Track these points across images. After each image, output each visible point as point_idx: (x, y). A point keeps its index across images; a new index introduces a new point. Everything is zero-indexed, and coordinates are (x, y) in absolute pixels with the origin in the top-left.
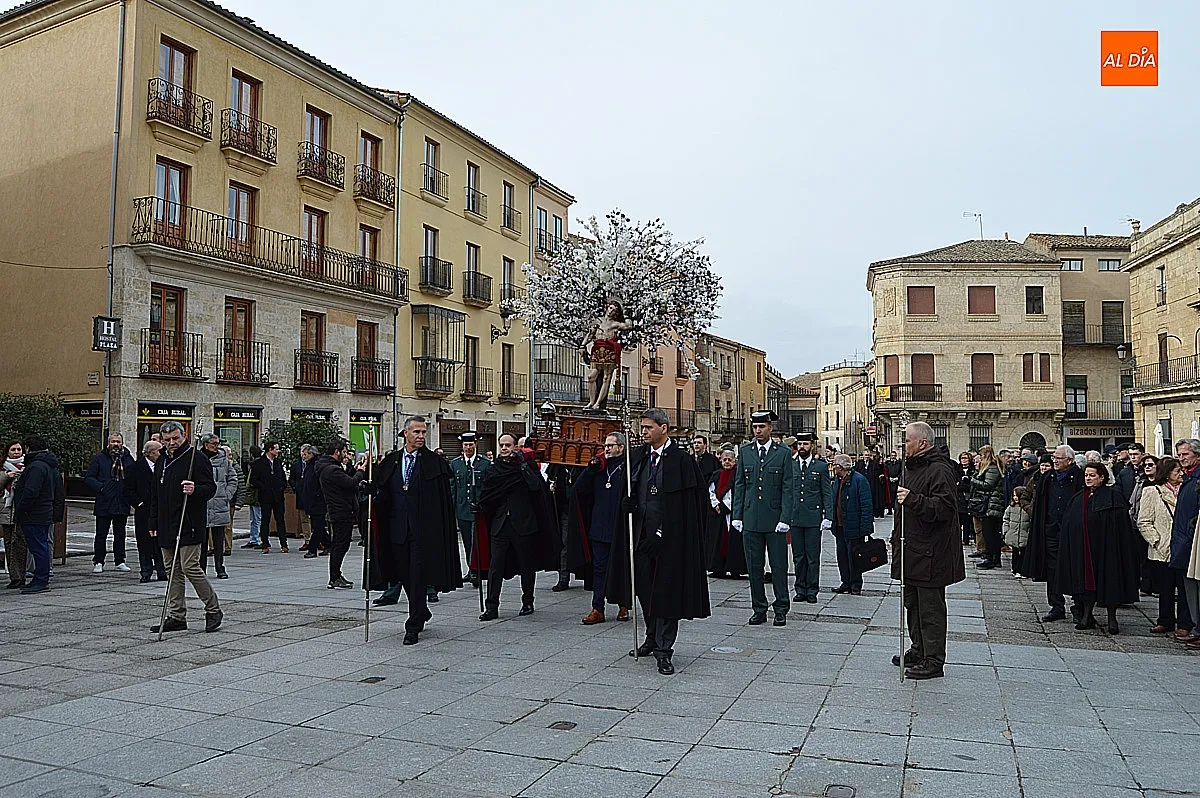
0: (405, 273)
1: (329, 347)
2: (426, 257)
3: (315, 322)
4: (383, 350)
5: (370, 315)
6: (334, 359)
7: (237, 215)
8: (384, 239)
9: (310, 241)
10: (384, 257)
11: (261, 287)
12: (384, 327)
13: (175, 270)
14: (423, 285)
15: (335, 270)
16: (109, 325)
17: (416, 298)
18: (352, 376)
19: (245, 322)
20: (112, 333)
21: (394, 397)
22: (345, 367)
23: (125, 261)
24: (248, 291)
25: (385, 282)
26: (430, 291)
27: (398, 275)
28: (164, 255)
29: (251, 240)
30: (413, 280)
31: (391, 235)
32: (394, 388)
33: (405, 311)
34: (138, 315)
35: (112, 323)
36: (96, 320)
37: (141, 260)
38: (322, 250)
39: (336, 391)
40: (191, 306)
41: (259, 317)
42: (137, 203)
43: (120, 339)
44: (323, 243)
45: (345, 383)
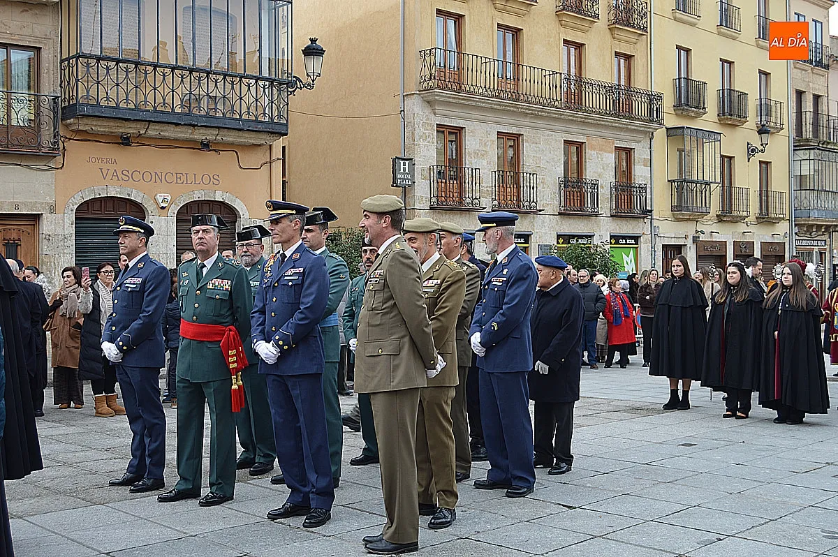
0: (660, 97)
1: (590, 174)
2: (679, 79)
3: (575, 150)
4: (640, 174)
5: (627, 140)
6: (595, 185)
7: (505, 56)
8: (639, 65)
9: (569, 74)
10: (639, 83)
11: (528, 121)
12: (640, 152)
13: (455, 111)
14: (678, 105)
15: (593, 100)
16: (404, 165)
17: (671, 121)
18: (611, 201)
19: (514, 155)
20: (407, 171)
21: (651, 219)
22: (605, 192)
23: (415, 107)
24: (517, 126)
25: (640, 107)
26: (685, 113)
27: (653, 98)
28: (446, 99)
29: (517, 78)
30: (668, 102)
31: (645, 60)
32: (651, 211)
33: (660, 134)
34: (427, 154)
35: (407, 162)
36: (394, 161)
37: (428, 105)
38: (580, 80)
39: (596, 216)
40: (470, 143)
41: (527, 149)
42: (423, 54)
43: (413, 176)
44: (580, 74)
45: (605, 207)
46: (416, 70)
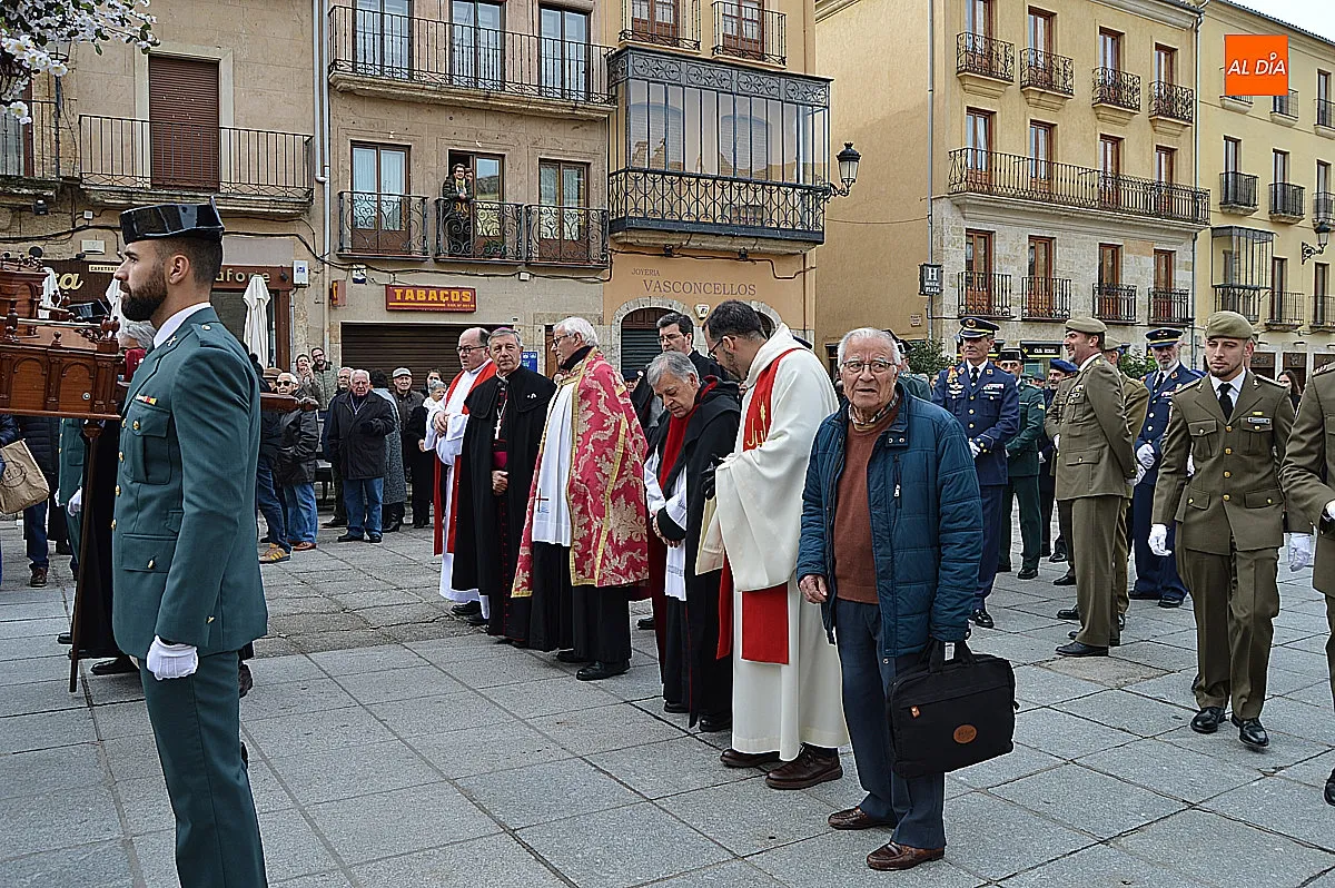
0: (1206, 194)
1: (1126, 279)
2: (1227, 173)
3: (1111, 255)
4: (1181, 279)
5: (1167, 242)
6: (1132, 291)
7: (1037, 154)
8: (1182, 160)
9: (1105, 172)
10: (1182, 179)
11: (1061, 224)
12: (1182, 255)
13: (986, 215)
14: (1224, 203)
15: (1131, 198)
16: (932, 271)
17: (1217, 220)
18: (1149, 309)
19: (1046, 259)
20: (935, 279)
21: (1193, 328)
22: (1142, 299)
23: (944, 211)
24: (1049, 228)
25: (1183, 206)
26: (1233, 211)
27: (1197, 196)
28: (977, 202)
29: (1050, 178)
30: (1215, 199)
31: (1189, 153)
32: (1192, 320)
33: (1204, 235)
34: (955, 260)
35: (935, 269)
36: (922, 267)
37: (956, 208)
38: (1117, 177)
39: (1133, 325)
40: (1000, 249)
41: (1060, 253)
42: (952, 155)
43: (941, 283)
44: (1118, 171)
45: (1142, 316)
46: (946, 172)
